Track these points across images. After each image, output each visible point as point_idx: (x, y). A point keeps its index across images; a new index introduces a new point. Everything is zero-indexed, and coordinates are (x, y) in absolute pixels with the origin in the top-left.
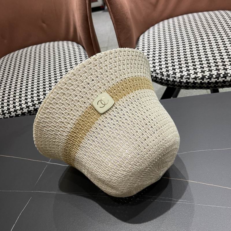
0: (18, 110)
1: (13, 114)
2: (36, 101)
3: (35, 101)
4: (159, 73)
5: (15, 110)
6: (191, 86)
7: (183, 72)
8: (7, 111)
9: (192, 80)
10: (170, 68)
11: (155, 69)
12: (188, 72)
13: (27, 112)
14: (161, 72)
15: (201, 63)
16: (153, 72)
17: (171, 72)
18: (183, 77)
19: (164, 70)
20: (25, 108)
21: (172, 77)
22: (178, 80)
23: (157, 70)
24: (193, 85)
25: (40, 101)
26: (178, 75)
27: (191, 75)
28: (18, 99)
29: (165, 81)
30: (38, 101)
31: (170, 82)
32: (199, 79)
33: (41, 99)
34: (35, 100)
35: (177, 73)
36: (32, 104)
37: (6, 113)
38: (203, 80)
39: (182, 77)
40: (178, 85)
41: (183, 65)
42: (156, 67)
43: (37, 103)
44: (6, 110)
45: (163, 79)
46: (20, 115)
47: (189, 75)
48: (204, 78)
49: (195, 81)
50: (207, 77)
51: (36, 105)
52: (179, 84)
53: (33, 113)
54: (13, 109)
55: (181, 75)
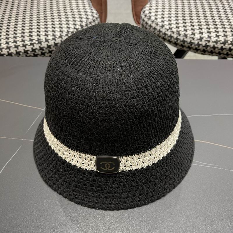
0: (3, 48)
2: (28, 41)
6: (210, 51)
7: (204, 33)
9: (213, 43)
10: (189, 28)
11: (171, 27)
12: (208, 34)
13: (15, 53)
14: (177, 31)
15: (224, 27)
16: (168, 30)
17: (189, 32)
18: (203, 39)
19: (182, 29)
20: (13, 48)
21: (190, 38)
22: (196, 42)
23: (173, 29)
24: (212, 49)
25: (32, 42)
26: (197, 36)
27: (212, 38)
28: (4, 36)
29: (181, 41)
30: (30, 42)
31: (186, 44)
32: (221, 43)
33: (34, 39)
34: (26, 40)
35: (196, 34)
36: (23, 44)
38: (225, 45)
39: (201, 39)
40: (194, 48)
41: (203, 27)
42: (172, 25)
43: (29, 44)
45: (179, 39)
46: (5, 56)
47: (209, 37)
48: (226, 43)
49: (216, 46)
50: (229, 42)
51: (27, 47)
52: (197, 46)
53: (22, 56)
55: (200, 37)
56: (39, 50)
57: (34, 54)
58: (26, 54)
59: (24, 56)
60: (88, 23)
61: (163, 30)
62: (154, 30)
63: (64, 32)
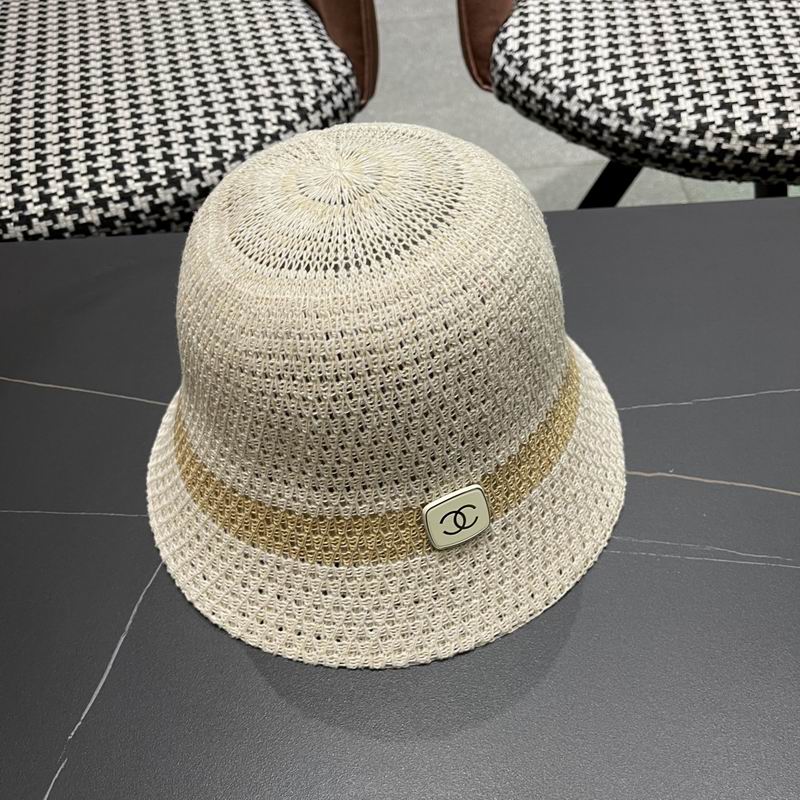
0: (59, 211)
1: (40, 227)
2: (136, 181)
3: (129, 182)
4: (615, 108)
5: (46, 211)
6: (731, 166)
7: (709, 111)
8: (11, 211)
9: (740, 143)
10: (658, 94)
11: (598, 94)
12: (724, 112)
13: (98, 223)
14: (620, 108)
15: (774, 83)
16: (588, 105)
17: (661, 109)
18: (707, 129)
19: (634, 99)
20: (91, 208)
21: (665, 128)
22: (686, 142)
23: (605, 100)
24: (740, 162)
25: (151, 184)
26: (689, 122)
27: (738, 123)
28: (56, 167)
29: (634, 141)
30: (144, 183)
31: (651, 148)
32: (768, 142)
33: (155, 173)
34: (130, 178)
35: (683, 115)
36: (121, 193)
37: (10, 220)
38: (780, 146)
39: (701, 130)
40: (680, 160)
41: (704, 87)
42: (602, 86)
43: (141, 191)
44: (11, 207)
45: (629, 134)
46: (67, 235)
47: (729, 122)
48: (784, 139)
49: (751, 149)
50: (795, 135)
51: (136, 199)
52: (688, 155)
53: (120, 230)
54: (39, 207)
55: (698, 122)
56: (173, 207)
57: (158, 221)
58: (132, 223)
59: (128, 230)
60: (323, 99)
61: (573, 106)
62: (540, 106)
63: (247, 138)
